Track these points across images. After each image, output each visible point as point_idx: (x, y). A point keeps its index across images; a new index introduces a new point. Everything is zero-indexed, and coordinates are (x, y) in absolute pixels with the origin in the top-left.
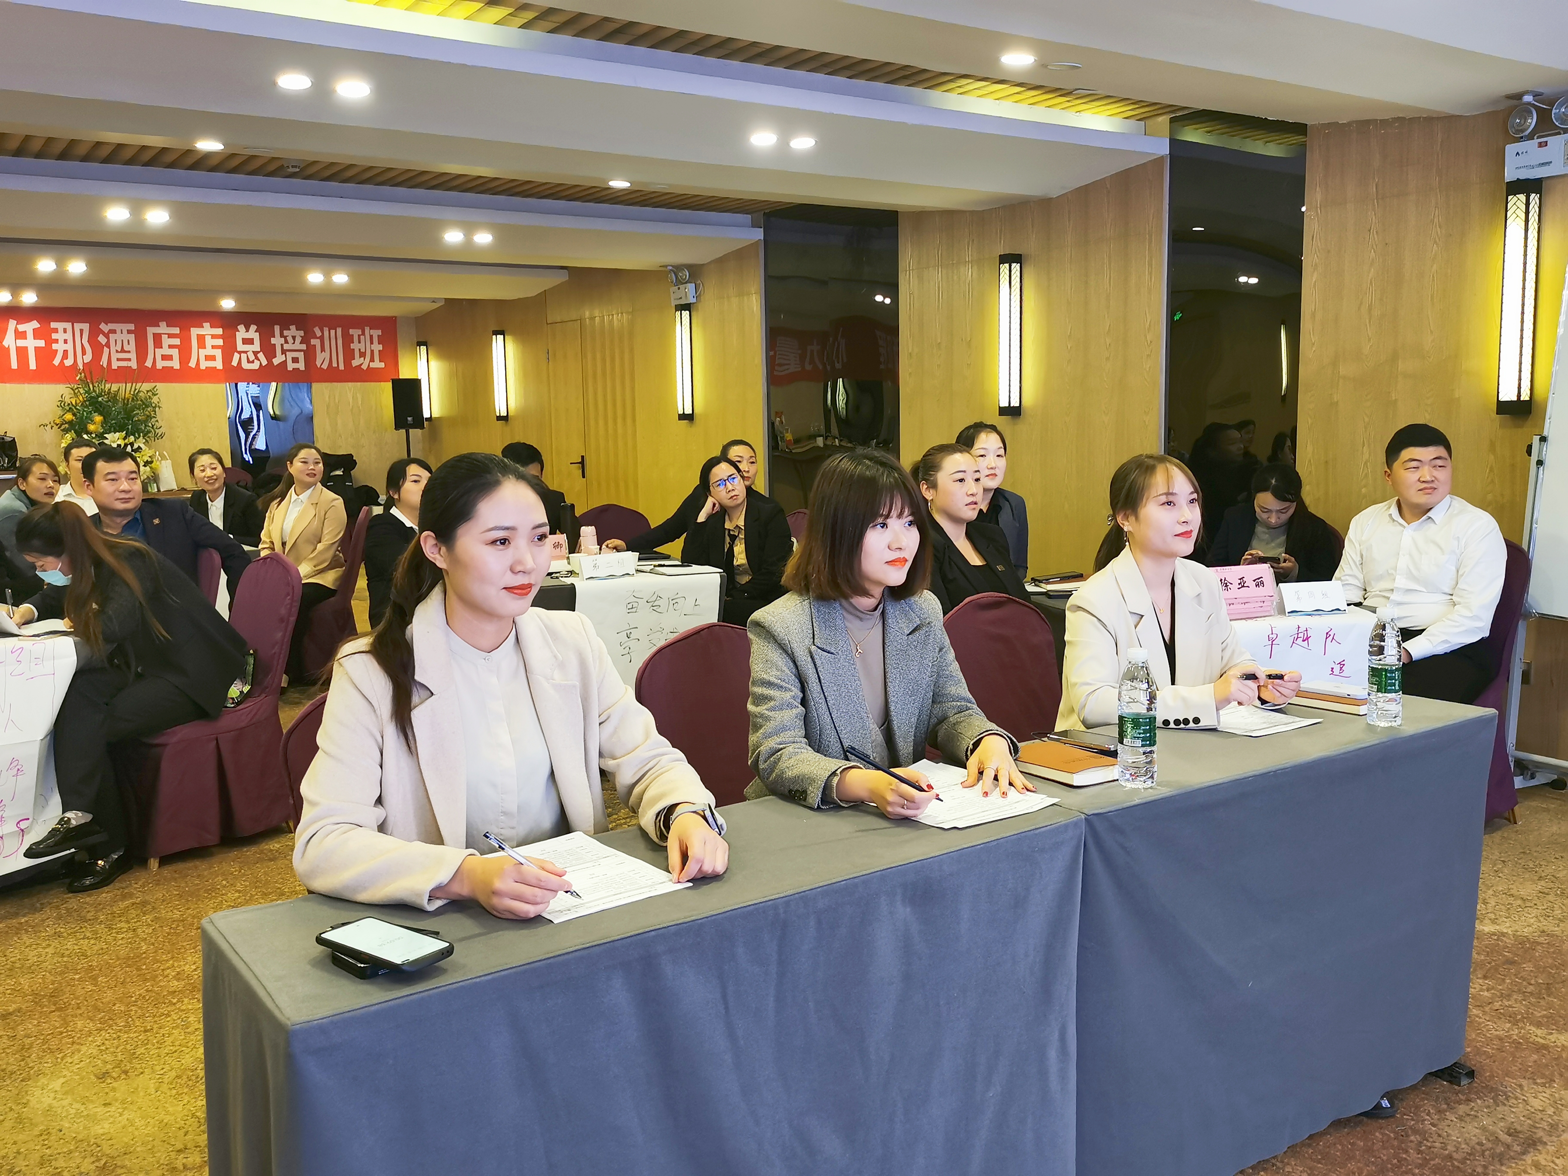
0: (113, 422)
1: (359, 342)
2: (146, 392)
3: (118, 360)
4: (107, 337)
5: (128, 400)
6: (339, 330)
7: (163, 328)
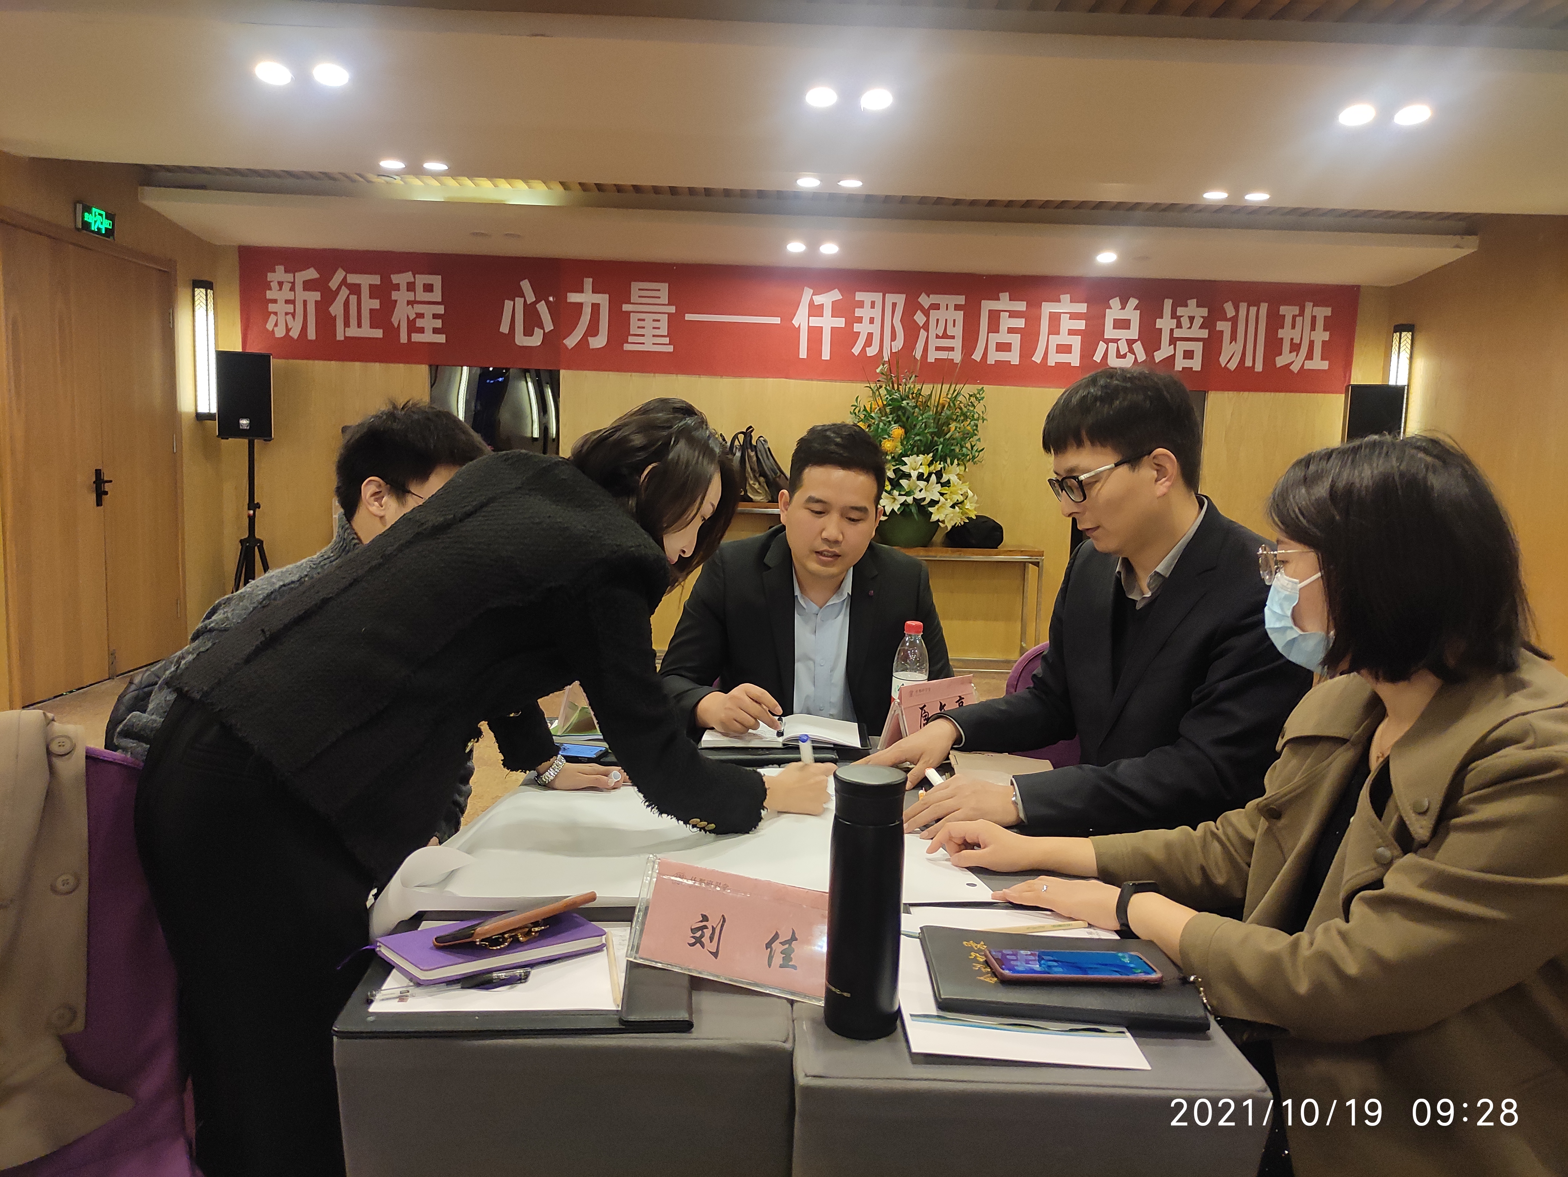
0: (918, 438)
1: (1293, 327)
2: (968, 396)
3: (938, 349)
4: (927, 315)
5: (943, 407)
6: (1264, 307)
7: (1004, 303)
